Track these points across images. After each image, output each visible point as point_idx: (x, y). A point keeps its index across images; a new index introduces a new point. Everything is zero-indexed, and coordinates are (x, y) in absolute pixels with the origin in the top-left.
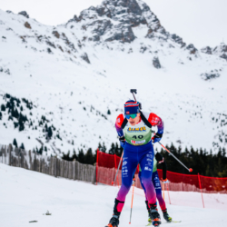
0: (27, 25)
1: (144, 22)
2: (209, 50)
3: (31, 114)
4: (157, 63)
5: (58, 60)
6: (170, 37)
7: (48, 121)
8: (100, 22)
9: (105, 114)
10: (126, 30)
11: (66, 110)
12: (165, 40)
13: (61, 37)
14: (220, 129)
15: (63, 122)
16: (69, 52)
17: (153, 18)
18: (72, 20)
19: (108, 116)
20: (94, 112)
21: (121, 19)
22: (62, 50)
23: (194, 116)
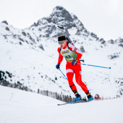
0: (7, 29)
1: (74, 26)
2: (112, 42)
3: (11, 80)
4: (82, 50)
5: (26, 49)
6: (90, 34)
7: (21, 84)
8: (49, 26)
9: (54, 79)
10: (65, 31)
11: (31, 78)
12: (87, 36)
13: (27, 35)
14: (120, 87)
15: (30, 84)
16: (32, 44)
17: (80, 24)
18: (33, 26)
19: (56, 81)
20: (48, 78)
21: (61, 24)
22: (28, 43)
23: (105, 80)
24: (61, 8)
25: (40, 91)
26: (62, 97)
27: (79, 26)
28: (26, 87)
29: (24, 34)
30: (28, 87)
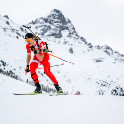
0: (8, 23)
1: (67, 28)
2: (98, 47)
3: (5, 69)
4: (71, 51)
5: (21, 43)
6: (80, 38)
7: (13, 73)
8: (45, 26)
9: (43, 73)
10: (58, 32)
11: (23, 69)
12: (77, 39)
13: (24, 31)
14: (100, 88)
15: (21, 75)
17: (72, 27)
18: (31, 23)
19: (44, 75)
21: (56, 25)
22: (24, 38)
23: (87, 80)
24: (58, 12)
25: (29, 81)
26: (47, 89)
28: (17, 76)
29: (22, 29)
30: (19, 76)
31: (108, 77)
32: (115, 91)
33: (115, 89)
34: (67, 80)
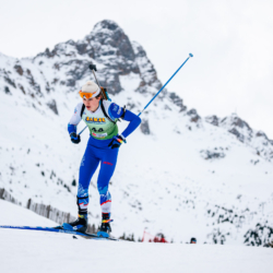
1: (136, 70)
2: (215, 121)
4: (145, 128)
5: (17, 104)
6: (168, 96)
8: (79, 62)
9: (69, 184)
10: (112, 78)
11: (18, 172)
12: (161, 98)
13: (25, 74)
14: (217, 226)
15: (12, 186)
16: (33, 95)
17: (149, 67)
18: (42, 54)
19: (72, 188)
20: (55, 179)
21: (108, 62)
22: (24, 92)
23: (185, 204)
24: (112, 26)
25: (33, 203)
27: (147, 74)
28: (3, 190)
29: (19, 70)
30: (7, 189)
31: (239, 198)
32: (255, 234)
33: (254, 228)
34: (133, 203)
